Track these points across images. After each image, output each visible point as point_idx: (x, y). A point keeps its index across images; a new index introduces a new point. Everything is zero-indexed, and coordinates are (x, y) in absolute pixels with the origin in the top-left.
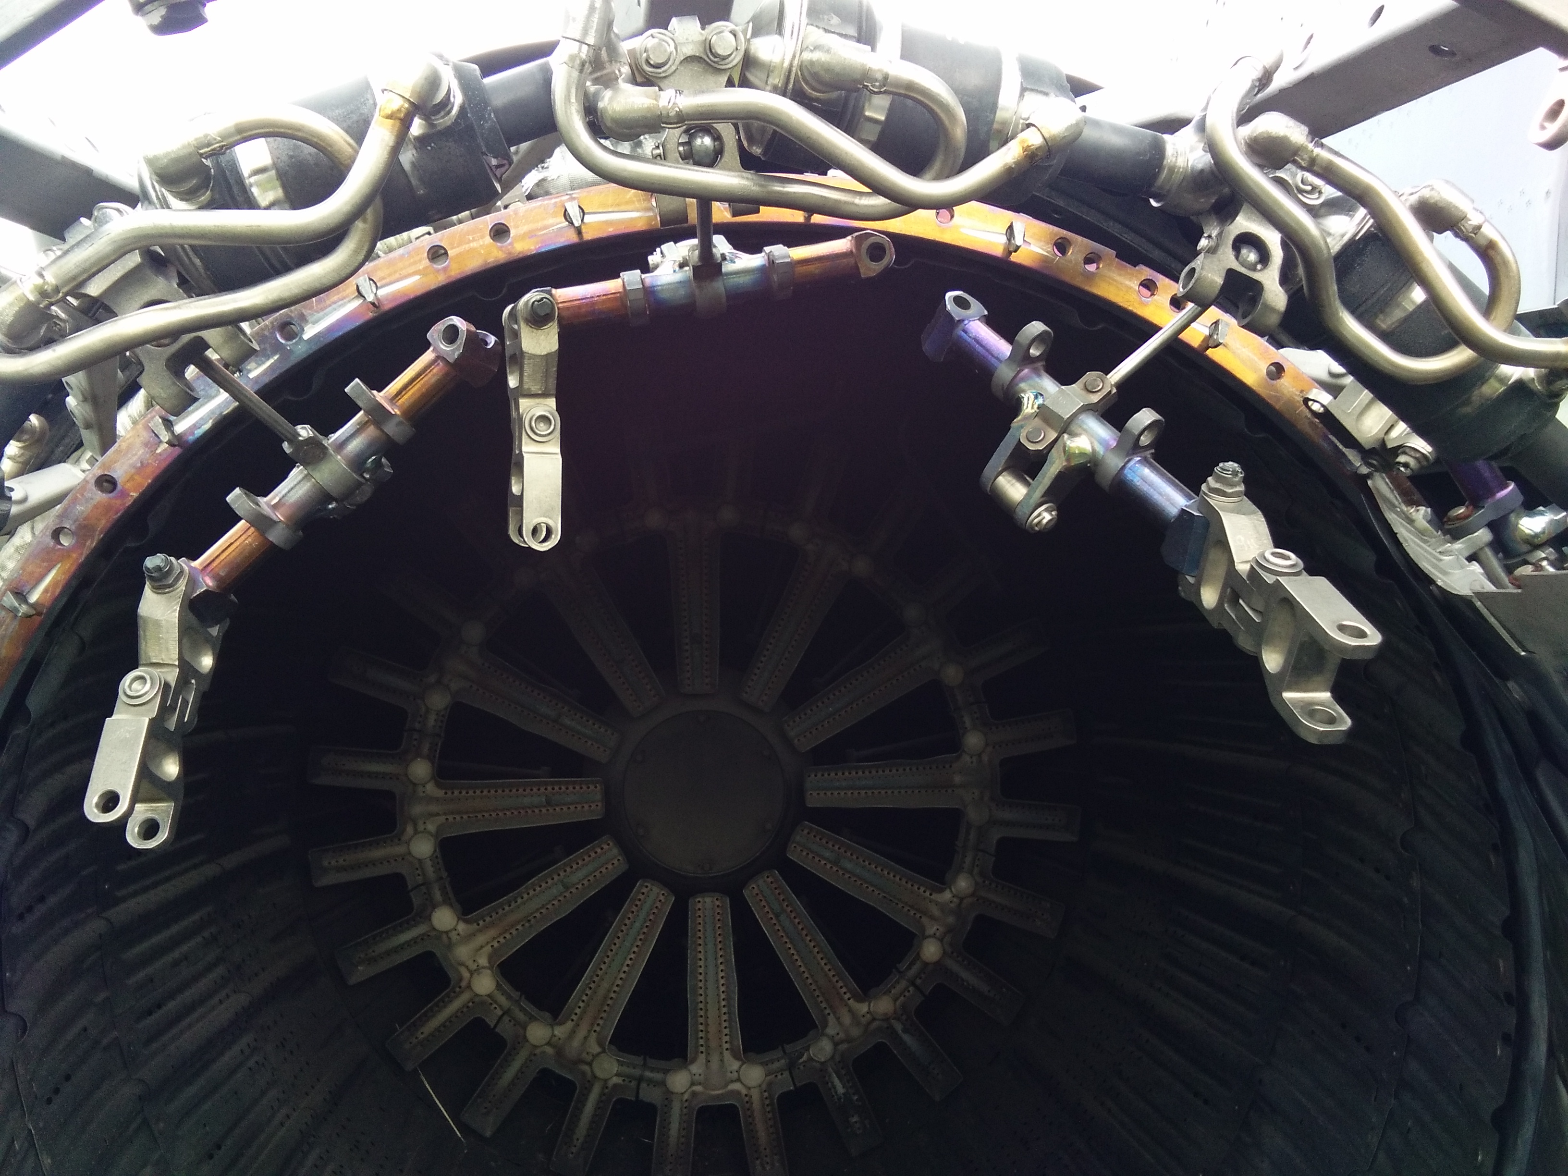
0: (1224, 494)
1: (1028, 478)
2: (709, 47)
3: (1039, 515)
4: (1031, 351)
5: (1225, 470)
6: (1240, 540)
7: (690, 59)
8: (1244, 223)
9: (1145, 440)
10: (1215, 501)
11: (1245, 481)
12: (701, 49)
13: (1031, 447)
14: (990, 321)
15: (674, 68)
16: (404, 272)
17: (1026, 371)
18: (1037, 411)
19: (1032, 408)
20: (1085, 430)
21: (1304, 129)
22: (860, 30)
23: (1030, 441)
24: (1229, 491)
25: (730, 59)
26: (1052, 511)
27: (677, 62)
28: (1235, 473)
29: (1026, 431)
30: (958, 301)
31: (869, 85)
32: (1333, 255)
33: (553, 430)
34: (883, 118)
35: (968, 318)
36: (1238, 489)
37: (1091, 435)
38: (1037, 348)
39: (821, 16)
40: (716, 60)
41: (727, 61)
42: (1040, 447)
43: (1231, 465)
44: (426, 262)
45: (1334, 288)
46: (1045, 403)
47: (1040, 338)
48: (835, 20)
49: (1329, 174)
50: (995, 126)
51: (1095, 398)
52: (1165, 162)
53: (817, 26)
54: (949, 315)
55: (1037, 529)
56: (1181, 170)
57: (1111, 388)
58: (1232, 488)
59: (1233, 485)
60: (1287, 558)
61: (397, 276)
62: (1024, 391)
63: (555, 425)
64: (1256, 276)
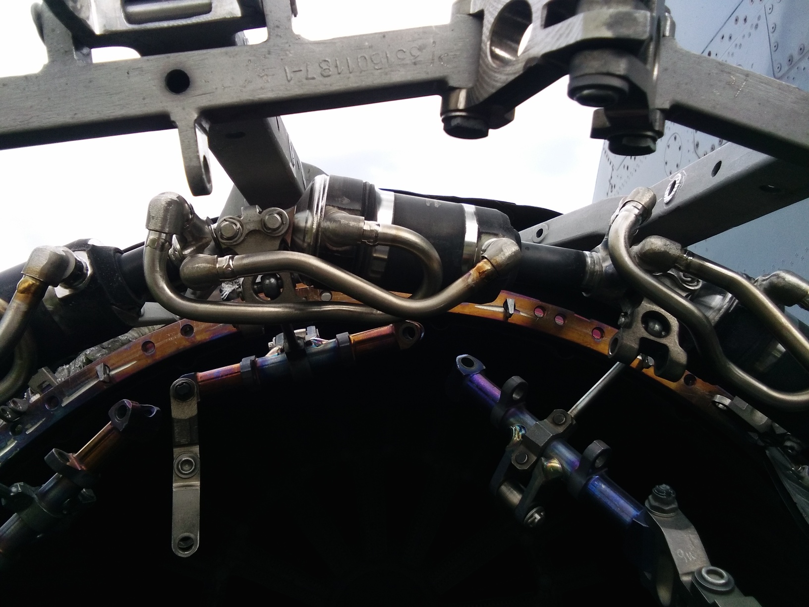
0: (664, 511)
1: (522, 487)
2: (263, 223)
3: (532, 516)
4: (514, 396)
5: (661, 492)
6: (680, 554)
7: (252, 233)
8: (647, 306)
9: (599, 463)
10: (657, 517)
11: (678, 498)
12: (260, 225)
13: (518, 467)
14: (486, 374)
15: (242, 239)
16: (127, 359)
17: (513, 410)
18: (522, 440)
19: (518, 438)
20: (557, 454)
21: (679, 246)
22: (364, 205)
23: (518, 463)
24: (667, 508)
25: (279, 230)
26: (541, 512)
27: (244, 235)
28: (668, 494)
29: (515, 455)
30: (464, 360)
31: (366, 241)
32: (713, 324)
33: (194, 469)
34: (386, 257)
35: (473, 372)
36: (673, 506)
37: (561, 459)
38: (517, 394)
39: (336, 199)
40: (269, 231)
41: (277, 231)
42: (526, 468)
43: (664, 487)
44: (141, 352)
45: (719, 349)
46: (526, 435)
47: (519, 387)
48: (346, 201)
49: (700, 273)
50: (464, 256)
51: (561, 430)
52: (587, 268)
53: (333, 206)
54: (458, 371)
55: (531, 526)
56: (599, 273)
57: (572, 420)
58: (668, 506)
59: (668, 504)
60: (722, 576)
61: (123, 362)
62: (513, 425)
63: (195, 466)
64: (663, 341)
